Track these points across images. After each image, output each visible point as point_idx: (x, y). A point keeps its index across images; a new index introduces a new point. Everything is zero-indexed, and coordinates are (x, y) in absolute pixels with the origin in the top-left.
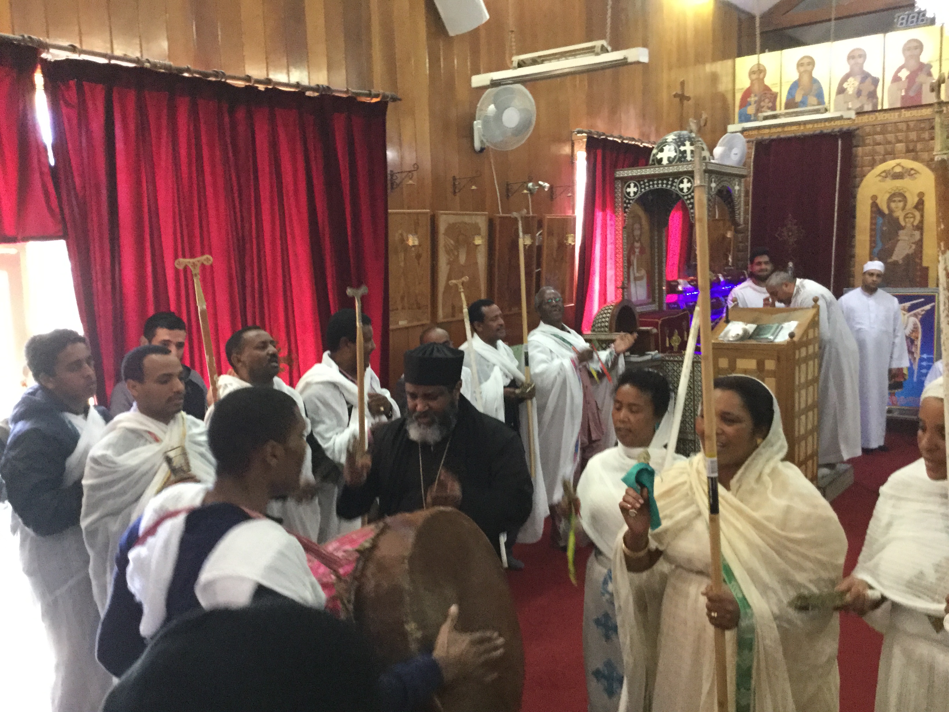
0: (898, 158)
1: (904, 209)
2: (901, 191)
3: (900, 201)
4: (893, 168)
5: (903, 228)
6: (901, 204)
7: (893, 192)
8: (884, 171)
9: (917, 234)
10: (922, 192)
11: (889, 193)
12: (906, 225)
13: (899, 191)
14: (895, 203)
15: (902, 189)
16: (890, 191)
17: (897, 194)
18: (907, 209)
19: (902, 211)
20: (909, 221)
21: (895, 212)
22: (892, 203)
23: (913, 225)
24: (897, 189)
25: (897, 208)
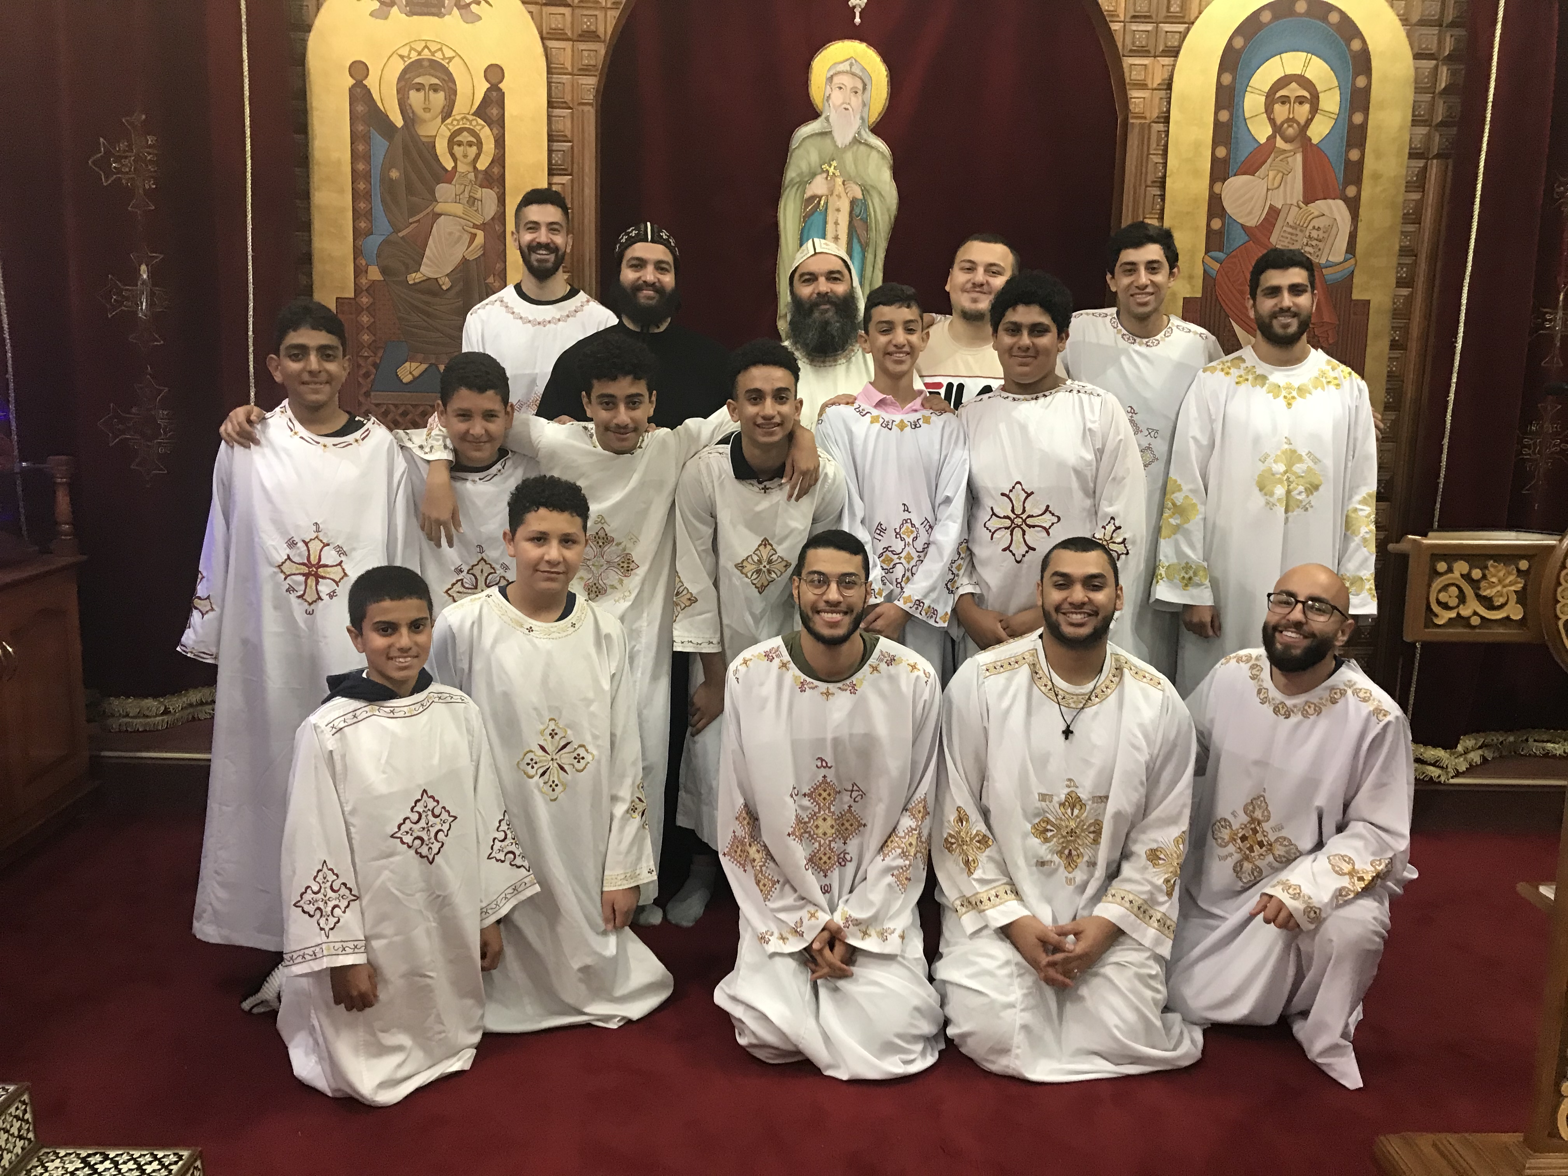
1: (447, 113)
3: (435, 88)
5: (447, 176)
6: (438, 99)
7: (414, 56)
9: (489, 196)
10: (497, 65)
11: (402, 57)
12: (455, 167)
13: (433, 54)
14: (422, 93)
15: (441, 49)
16: (405, 52)
17: (426, 64)
18: (458, 117)
19: (443, 121)
20: (465, 156)
21: (424, 121)
22: (413, 94)
23: (475, 168)
24: (426, 47)
25: (427, 110)
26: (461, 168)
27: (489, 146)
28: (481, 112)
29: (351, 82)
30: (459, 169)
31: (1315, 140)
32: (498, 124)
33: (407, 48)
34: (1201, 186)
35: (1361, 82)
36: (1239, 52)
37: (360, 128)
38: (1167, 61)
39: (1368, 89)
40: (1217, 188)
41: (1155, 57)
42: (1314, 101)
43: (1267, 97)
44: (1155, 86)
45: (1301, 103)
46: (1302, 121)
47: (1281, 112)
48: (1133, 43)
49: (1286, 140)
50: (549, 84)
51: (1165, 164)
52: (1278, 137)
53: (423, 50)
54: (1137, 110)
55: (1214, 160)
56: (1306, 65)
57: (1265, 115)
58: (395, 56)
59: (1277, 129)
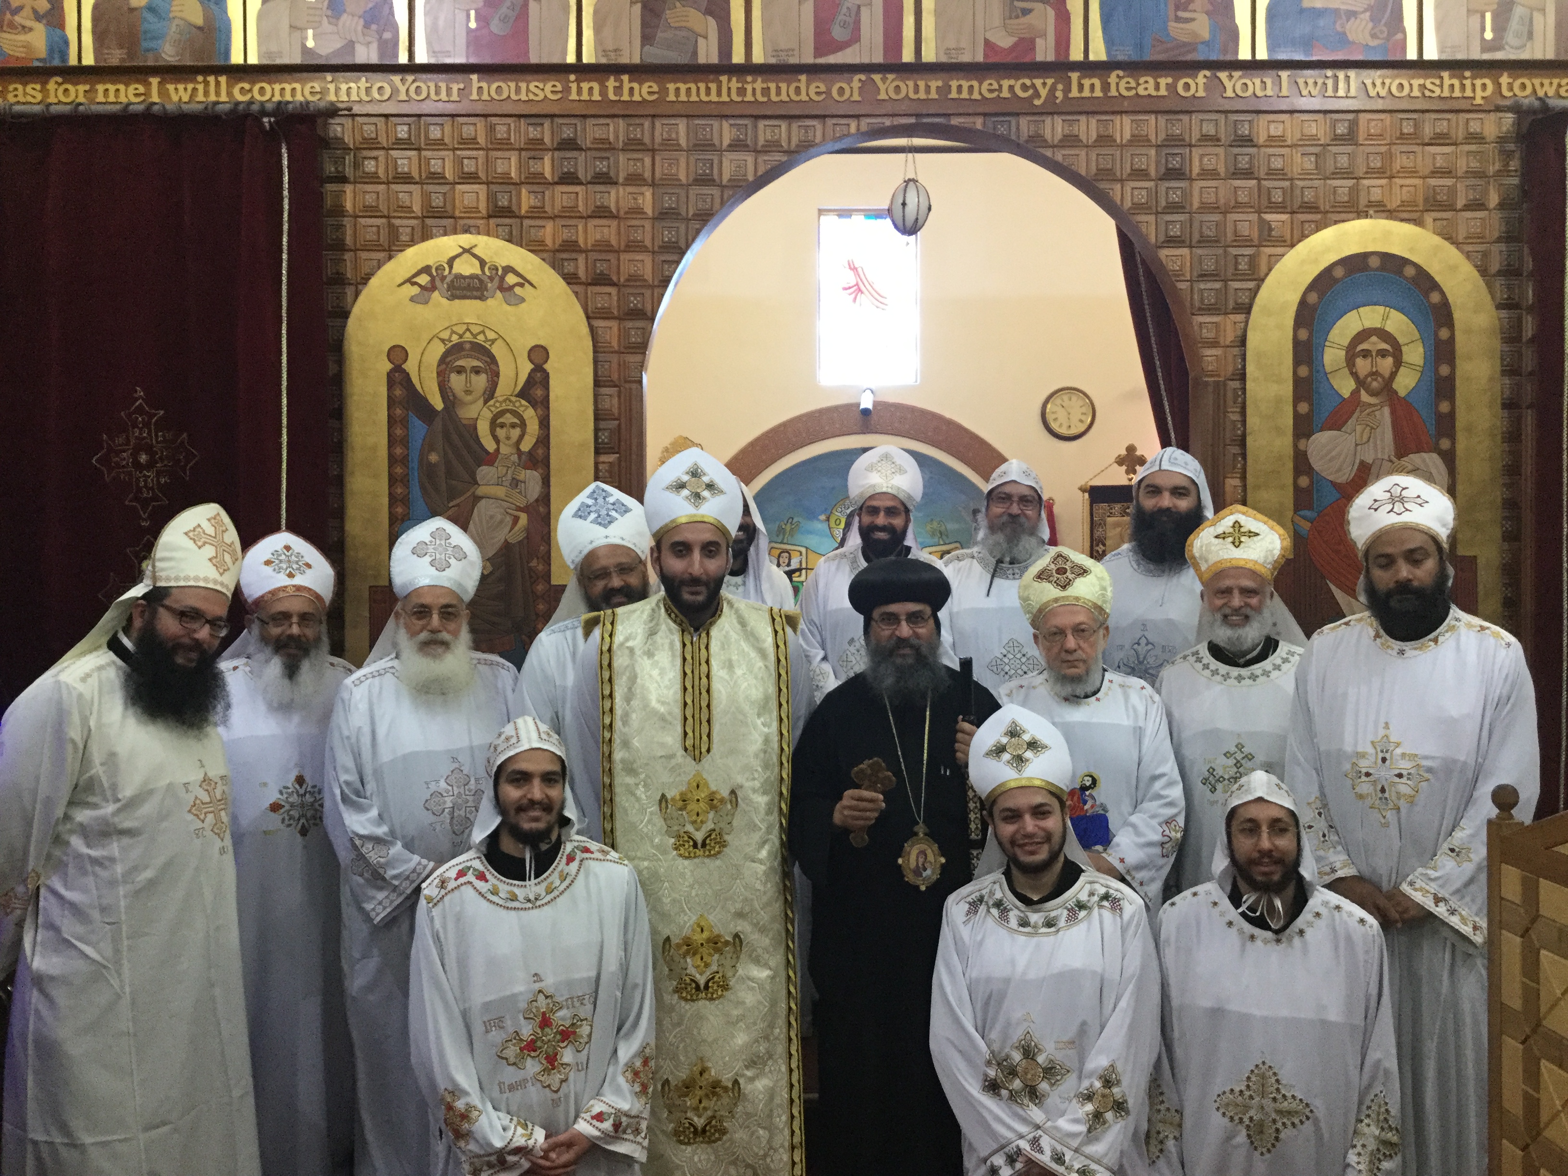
0: (466, 230)
1: (490, 394)
2: (481, 337)
3: (477, 371)
4: (451, 262)
5: (490, 459)
6: (481, 381)
7: (455, 338)
8: (426, 270)
9: (532, 478)
10: (542, 347)
11: (443, 341)
12: (497, 450)
13: (475, 336)
14: (463, 377)
15: (483, 332)
16: (445, 335)
17: (468, 346)
18: (500, 399)
19: (486, 402)
20: (508, 438)
21: (463, 404)
22: (453, 376)
23: (518, 449)
24: (468, 330)
25: (468, 392)
26: (504, 450)
27: (533, 427)
28: (524, 394)
29: (389, 366)
30: (501, 451)
31: (1402, 393)
32: (542, 405)
33: (448, 332)
34: (1284, 443)
35: (1444, 334)
36: (1314, 308)
37: (398, 411)
38: (1240, 317)
39: (1452, 339)
40: (1302, 445)
41: (1226, 314)
42: (1396, 352)
43: (1347, 352)
44: (1228, 343)
45: (1383, 356)
46: (1387, 374)
47: (1363, 366)
48: (1202, 300)
49: (1373, 394)
50: (596, 362)
51: (1244, 422)
52: (1363, 392)
53: (464, 333)
54: (1210, 368)
55: (1296, 416)
56: (1386, 318)
57: (1346, 369)
58: (436, 340)
59: (1361, 383)
